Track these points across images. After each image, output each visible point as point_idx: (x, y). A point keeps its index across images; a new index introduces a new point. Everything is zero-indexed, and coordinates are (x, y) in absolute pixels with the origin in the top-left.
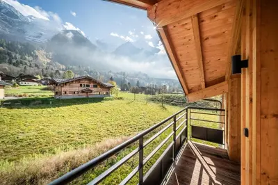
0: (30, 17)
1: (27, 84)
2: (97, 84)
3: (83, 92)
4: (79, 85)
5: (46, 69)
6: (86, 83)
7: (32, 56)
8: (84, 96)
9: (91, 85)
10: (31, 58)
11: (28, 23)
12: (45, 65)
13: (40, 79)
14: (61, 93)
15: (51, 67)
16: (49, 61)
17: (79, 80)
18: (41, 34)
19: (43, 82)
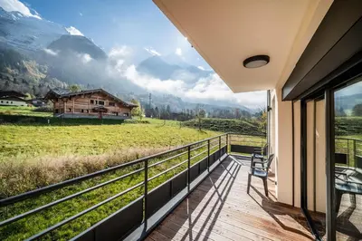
0: (16, 13)
1: (10, 104)
2: (114, 101)
3: (94, 110)
4: (88, 100)
5: (40, 86)
6: (98, 98)
7: (18, 68)
8: (96, 115)
9: (106, 102)
10: (15, 72)
11: (11, 22)
12: (37, 82)
13: (29, 98)
14: (63, 110)
15: (47, 84)
16: (43, 76)
17: (89, 94)
18: (33, 39)
19: (35, 102)
